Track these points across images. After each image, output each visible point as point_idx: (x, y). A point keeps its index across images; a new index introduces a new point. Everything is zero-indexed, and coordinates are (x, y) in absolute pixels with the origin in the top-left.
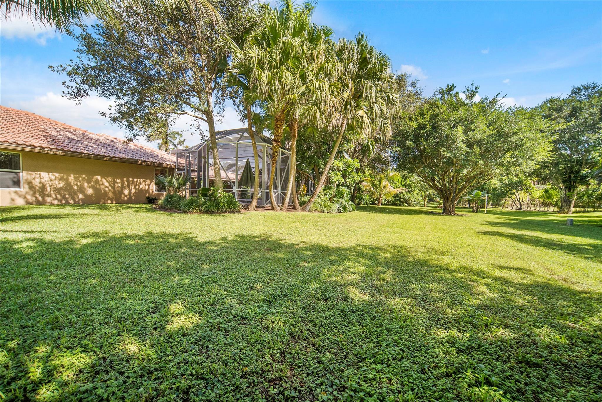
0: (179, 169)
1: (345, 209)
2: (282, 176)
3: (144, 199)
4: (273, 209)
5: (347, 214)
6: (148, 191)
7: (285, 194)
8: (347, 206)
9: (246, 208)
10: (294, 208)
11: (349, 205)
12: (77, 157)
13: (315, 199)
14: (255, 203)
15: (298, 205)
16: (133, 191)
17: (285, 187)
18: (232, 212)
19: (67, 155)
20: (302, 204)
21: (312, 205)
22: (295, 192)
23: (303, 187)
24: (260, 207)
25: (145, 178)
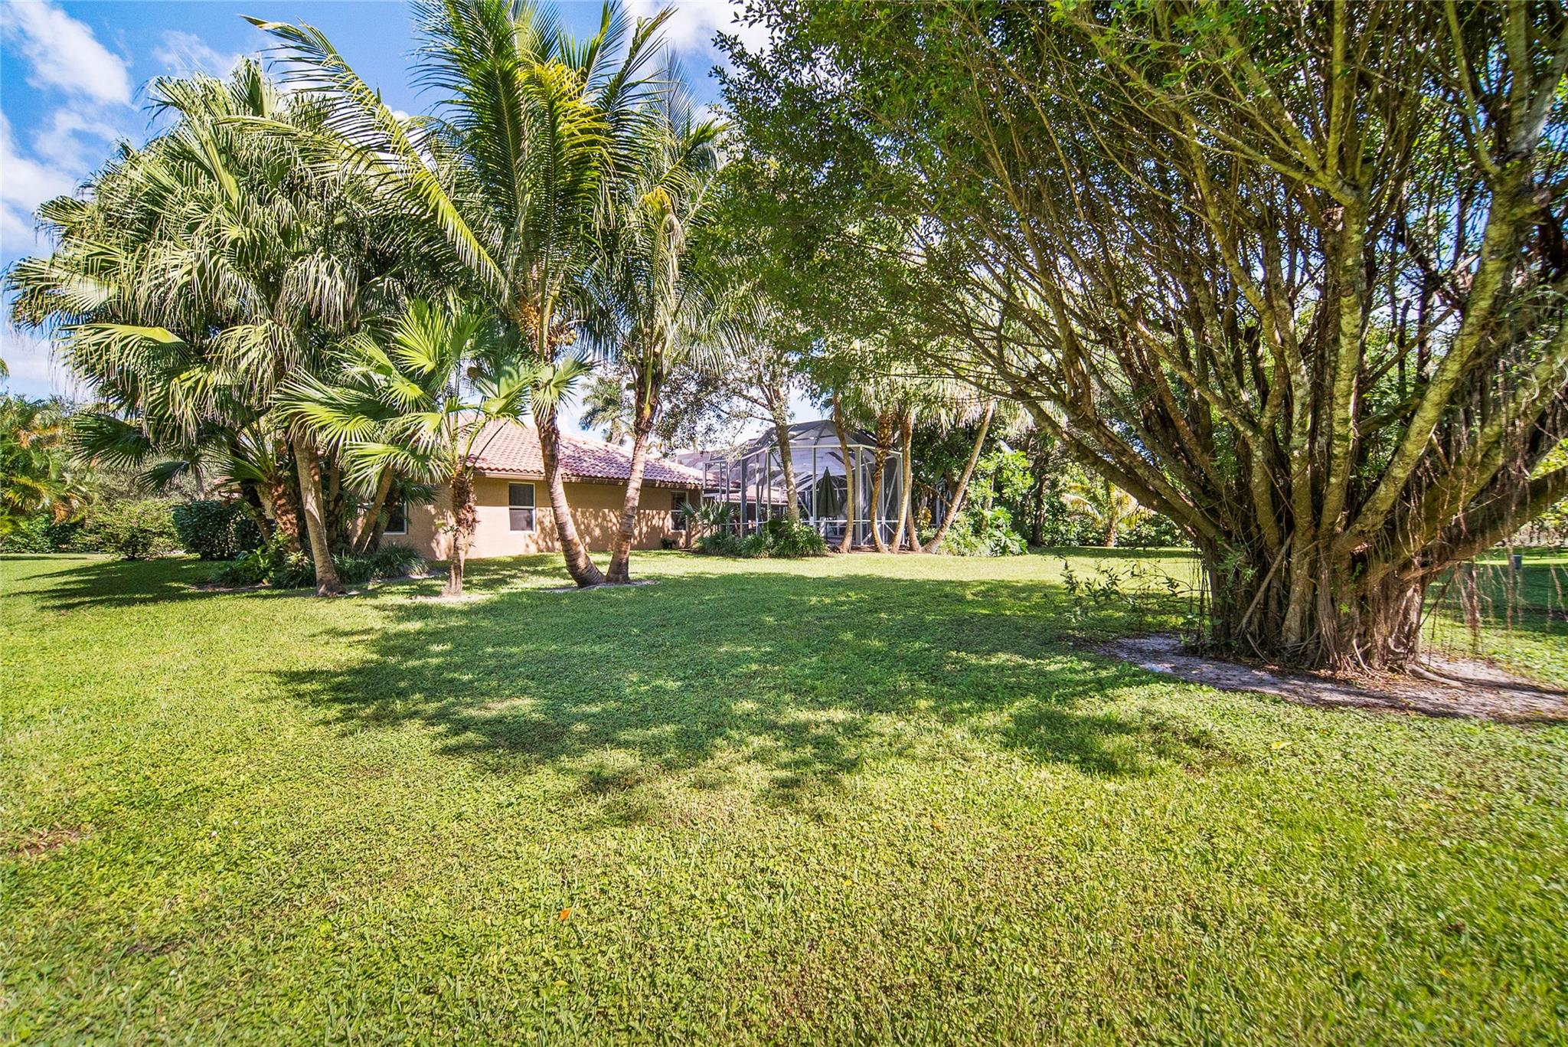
0: (707, 491)
1: (1004, 550)
2: (886, 496)
3: (657, 542)
4: (877, 550)
5: (1009, 558)
6: (662, 529)
7: (895, 527)
8: (1009, 543)
9: (835, 549)
10: (911, 549)
11: (1015, 542)
12: (590, 483)
13: (946, 532)
14: (848, 541)
15: (916, 543)
16: (645, 529)
17: (892, 511)
18: (815, 555)
19: (582, 482)
20: (925, 542)
21: (942, 543)
22: (911, 521)
23: (923, 510)
24: (855, 548)
25: (659, 509)
